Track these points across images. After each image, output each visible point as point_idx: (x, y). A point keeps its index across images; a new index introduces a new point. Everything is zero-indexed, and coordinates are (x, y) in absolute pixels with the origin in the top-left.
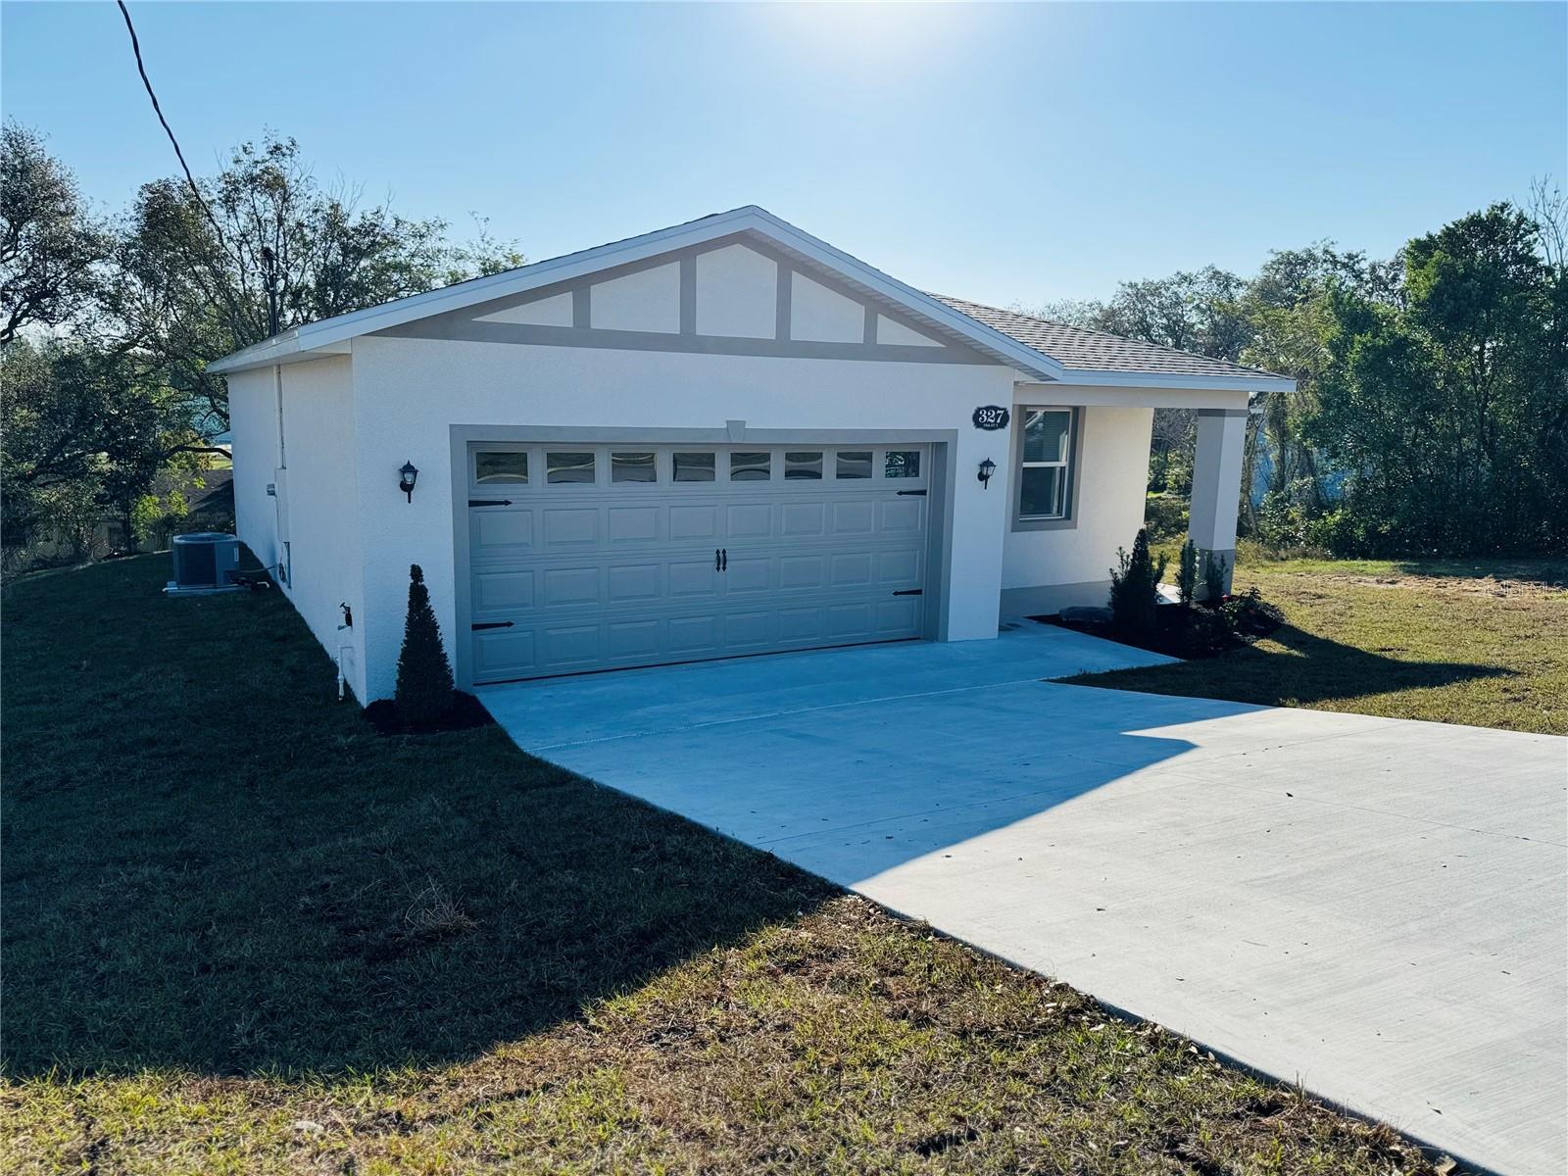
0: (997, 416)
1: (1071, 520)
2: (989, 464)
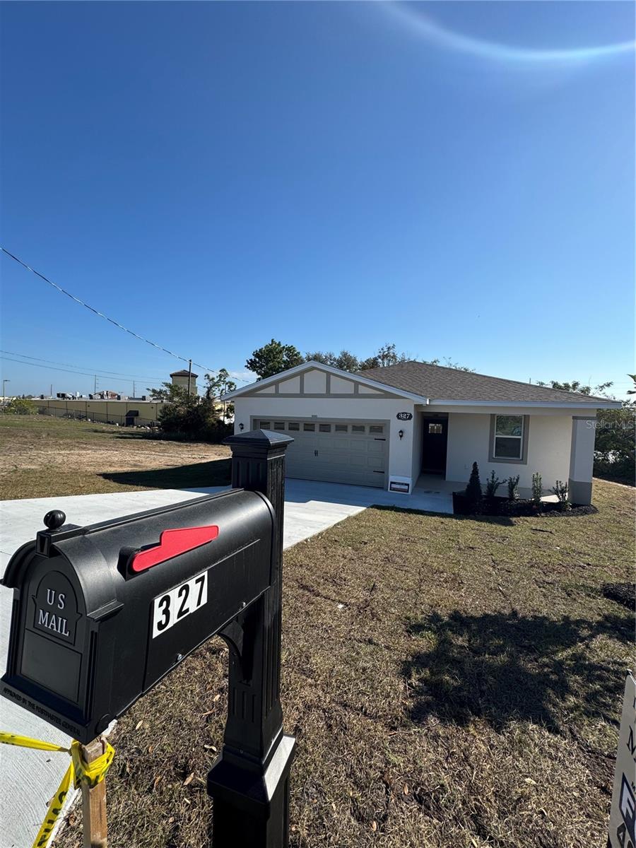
0: (407, 416)
1: (523, 461)
2: (401, 432)
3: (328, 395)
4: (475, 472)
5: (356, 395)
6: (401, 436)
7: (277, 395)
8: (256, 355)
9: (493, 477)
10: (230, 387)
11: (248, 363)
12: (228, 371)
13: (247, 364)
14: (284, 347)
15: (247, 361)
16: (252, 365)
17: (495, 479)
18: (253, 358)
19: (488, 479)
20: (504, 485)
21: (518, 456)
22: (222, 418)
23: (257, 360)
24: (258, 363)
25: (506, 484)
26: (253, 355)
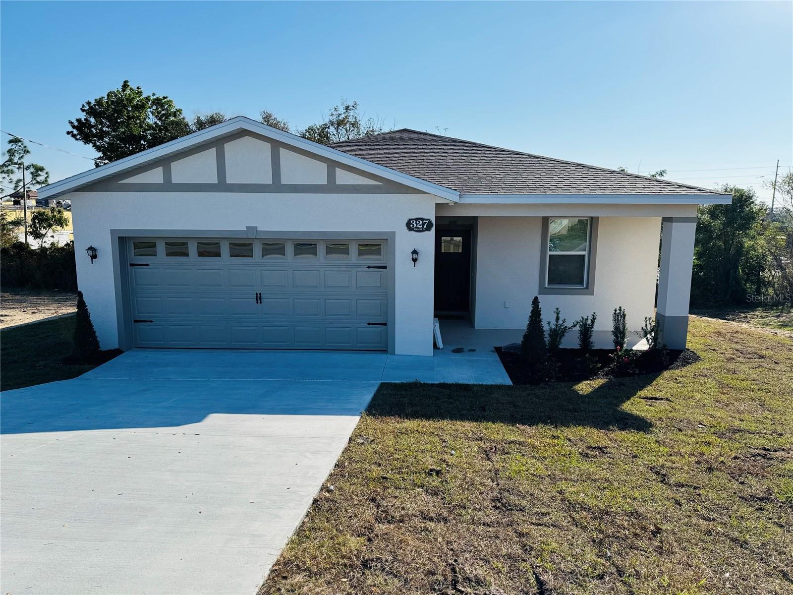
0: (423, 224)
1: (588, 289)
2: (415, 252)
3: (277, 186)
4: (536, 313)
5: (331, 187)
6: (415, 260)
7: (168, 186)
8: (91, 111)
9: (557, 319)
10: (35, 175)
11: (74, 127)
12: (26, 142)
13: (70, 129)
14: (148, 99)
15: (71, 122)
16: (82, 131)
17: (560, 322)
18: (83, 116)
19: (549, 323)
20: (574, 329)
21: (582, 283)
22: (22, 239)
23: (92, 120)
24: (95, 126)
25: (578, 328)
26: (83, 111)
